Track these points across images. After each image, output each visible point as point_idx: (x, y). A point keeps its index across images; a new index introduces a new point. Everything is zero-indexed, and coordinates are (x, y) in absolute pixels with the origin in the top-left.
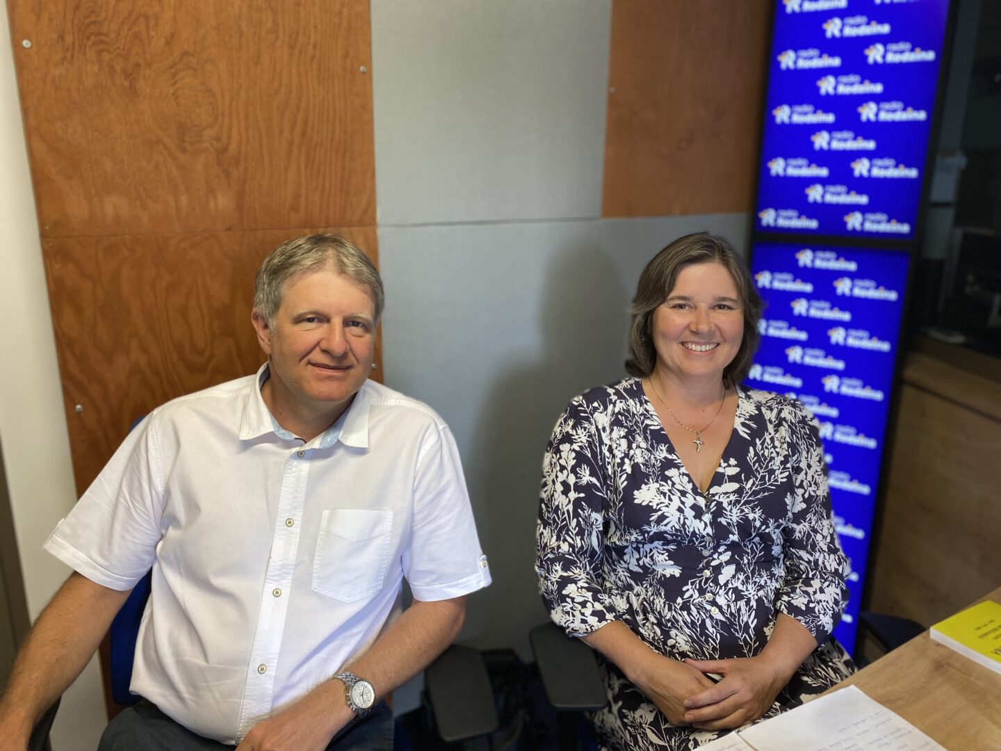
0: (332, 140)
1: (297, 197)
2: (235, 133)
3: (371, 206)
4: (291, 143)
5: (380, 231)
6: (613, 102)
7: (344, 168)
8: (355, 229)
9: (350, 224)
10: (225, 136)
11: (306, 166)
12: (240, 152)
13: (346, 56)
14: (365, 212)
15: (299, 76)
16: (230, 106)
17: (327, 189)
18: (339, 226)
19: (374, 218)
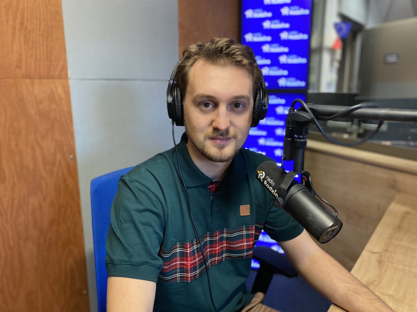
0: (40, 29)
1: (20, 60)
3: (65, 68)
4: (14, 28)
5: (70, 82)
6: (181, 26)
7: (48, 46)
8: (56, 81)
9: (53, 78)
11: (25, 43)
14: (62, 71)
17: (38, 57)
18: (48, 78)
19: (67, 75)
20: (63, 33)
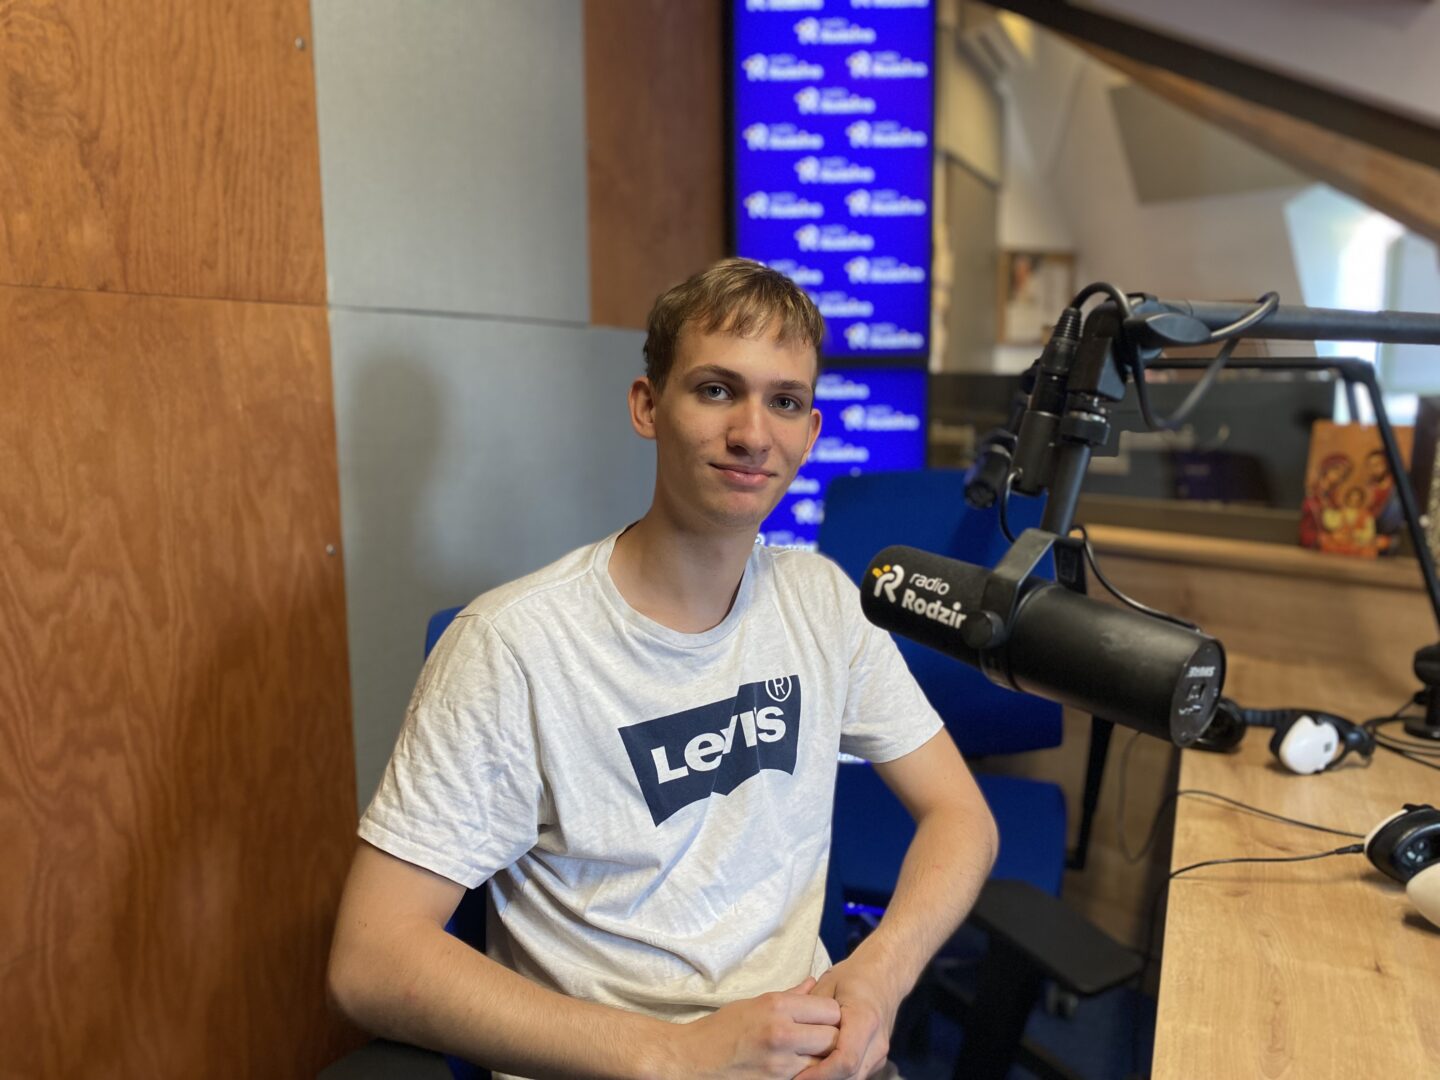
0: (261, 154)
1: (212, 244)
2: (110, 109)
3: (318, 271)
4: (201, 146)
5: (332, 316)
7: (280, 204)
8: (297, 309)
9: (291, 300)
10: (93, 112)
11: (225, 192)
12: (119, 147)
13: (277, 15)
14: (311, 280)
15: (210, 32)
16: (102, 58)
17: (257, 236)
18: (277, 301)
19: (323, 293)
20: (316, 169)
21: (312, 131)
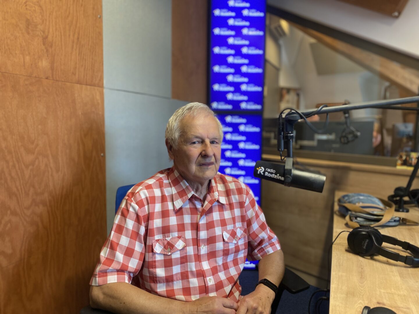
0: (88, 45)
1: (75, 68)
2: (51, 30)
3: (101, 79)
4: (73, 42)
5: (105, 91)
6: (173, 55)
7: (92, 59)
8: (96, 88)
9: (94, 85)
10: (46, 31)
11: (79, 55)
12: (53, 41)
13: (94, 8)
15: (77, 12)
16: (49, 17)
17: (86, 67)
18: (91, 85)
19: (103, 84)
20: (102, 50)
21: (101, 40)
